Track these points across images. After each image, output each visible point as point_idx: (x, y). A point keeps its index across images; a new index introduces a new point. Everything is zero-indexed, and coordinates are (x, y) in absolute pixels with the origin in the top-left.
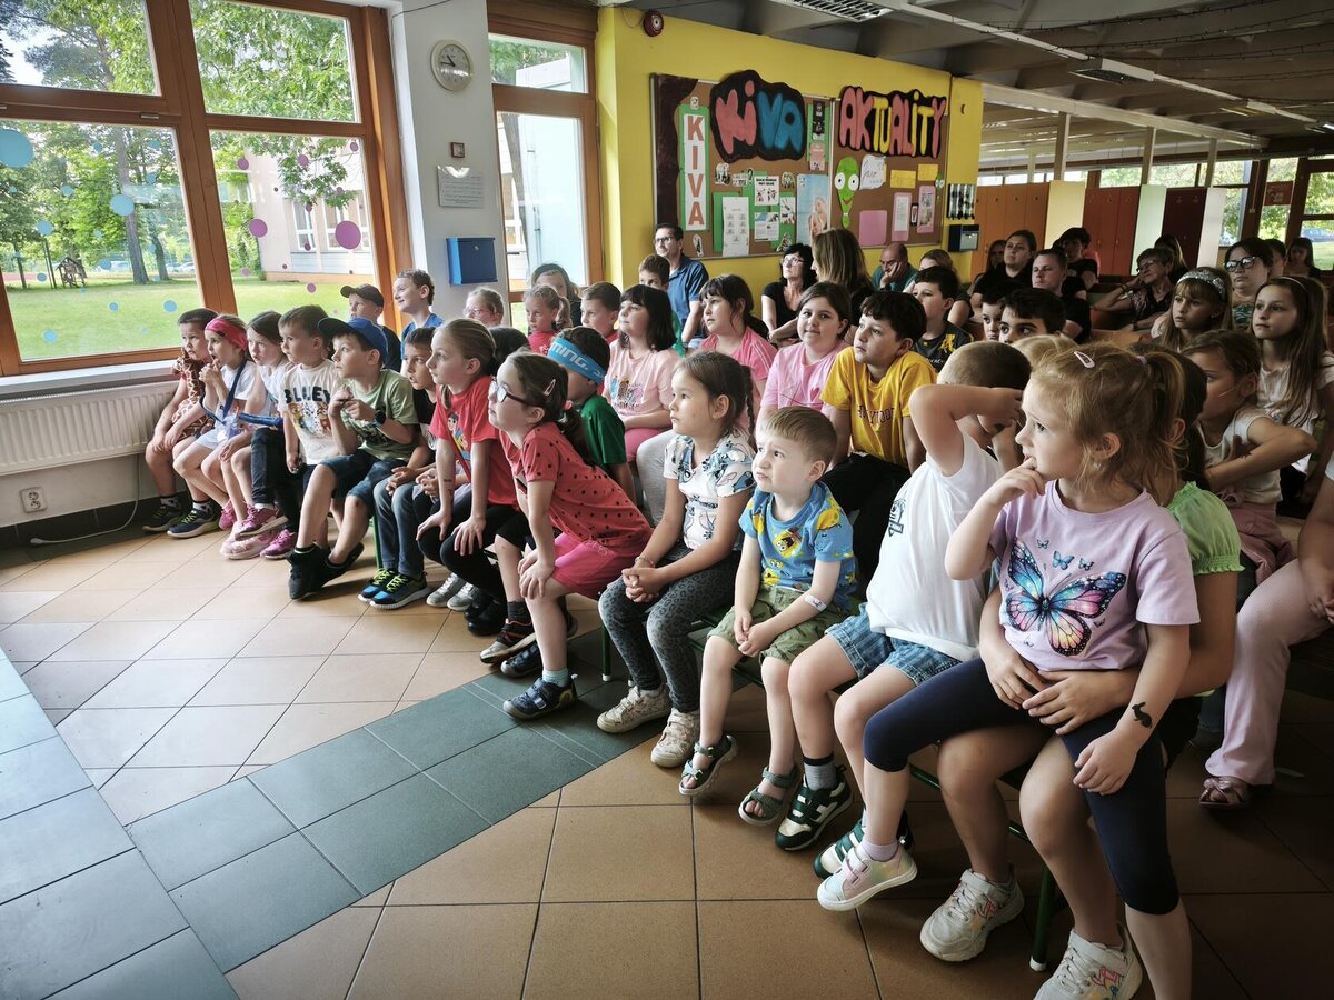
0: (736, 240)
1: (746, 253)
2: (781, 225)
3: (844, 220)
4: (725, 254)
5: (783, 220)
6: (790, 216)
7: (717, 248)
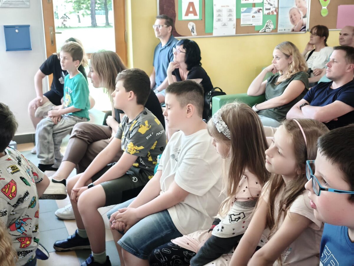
0: (225, 25)
1: (234, 33)
2: (264, 16)
3: (322, 12)
4: (215, 34)
5: (266, 12)
6: (273, 9)
7: (207, 30)
